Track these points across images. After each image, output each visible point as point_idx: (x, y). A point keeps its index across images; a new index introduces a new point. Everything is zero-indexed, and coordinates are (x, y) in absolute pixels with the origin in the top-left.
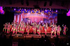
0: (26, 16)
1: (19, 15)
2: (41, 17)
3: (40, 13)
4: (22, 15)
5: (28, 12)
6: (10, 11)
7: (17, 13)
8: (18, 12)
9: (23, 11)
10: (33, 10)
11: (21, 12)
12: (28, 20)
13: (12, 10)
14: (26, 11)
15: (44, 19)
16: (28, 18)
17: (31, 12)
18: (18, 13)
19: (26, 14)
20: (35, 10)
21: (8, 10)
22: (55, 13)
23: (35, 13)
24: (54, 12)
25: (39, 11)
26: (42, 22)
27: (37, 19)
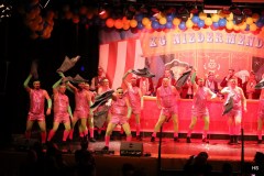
0: (161, 43)
1: (122, 39)
2: (240, 50)
3: (236, 28)
5: (173, 27)
6: (77, 21)
7: (114, 28)
9: (146, 22)
10: (196, 14)
11: (134, 24)
12: (172, 65)
13: (90, 16)
14: (163, 21)
15: (255, 59)
16: (172, 56)
17: (189, 23)
18: (121, 30)
19: (162, 33)
20: (209, 15)
21: (69, 16)
23: (205, 27)
25: (231, 15)
26: (244, 74)
27: (218, 62)
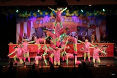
0: (41, 22)
1: (25, 21)
2: (72, 24)
3: (70, 15)
4: (32, 22)
5: (45, 16)
7: (22, 17)
8: (23, 15)
9: (34, 14)
11: (30, 15)
13: (12, 13)
14: (41, 14)
15: (78, 27)
16: (45, 27)
18: (25, 18)
19: (41, 18)
21: (4, 13)
22: (100, 13)
24: (98, 12)
25: (68, 11)
